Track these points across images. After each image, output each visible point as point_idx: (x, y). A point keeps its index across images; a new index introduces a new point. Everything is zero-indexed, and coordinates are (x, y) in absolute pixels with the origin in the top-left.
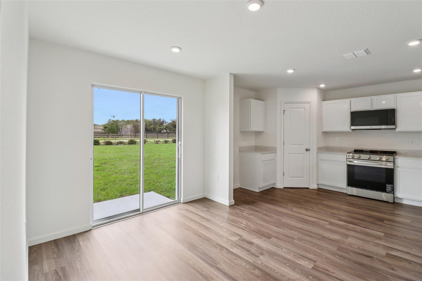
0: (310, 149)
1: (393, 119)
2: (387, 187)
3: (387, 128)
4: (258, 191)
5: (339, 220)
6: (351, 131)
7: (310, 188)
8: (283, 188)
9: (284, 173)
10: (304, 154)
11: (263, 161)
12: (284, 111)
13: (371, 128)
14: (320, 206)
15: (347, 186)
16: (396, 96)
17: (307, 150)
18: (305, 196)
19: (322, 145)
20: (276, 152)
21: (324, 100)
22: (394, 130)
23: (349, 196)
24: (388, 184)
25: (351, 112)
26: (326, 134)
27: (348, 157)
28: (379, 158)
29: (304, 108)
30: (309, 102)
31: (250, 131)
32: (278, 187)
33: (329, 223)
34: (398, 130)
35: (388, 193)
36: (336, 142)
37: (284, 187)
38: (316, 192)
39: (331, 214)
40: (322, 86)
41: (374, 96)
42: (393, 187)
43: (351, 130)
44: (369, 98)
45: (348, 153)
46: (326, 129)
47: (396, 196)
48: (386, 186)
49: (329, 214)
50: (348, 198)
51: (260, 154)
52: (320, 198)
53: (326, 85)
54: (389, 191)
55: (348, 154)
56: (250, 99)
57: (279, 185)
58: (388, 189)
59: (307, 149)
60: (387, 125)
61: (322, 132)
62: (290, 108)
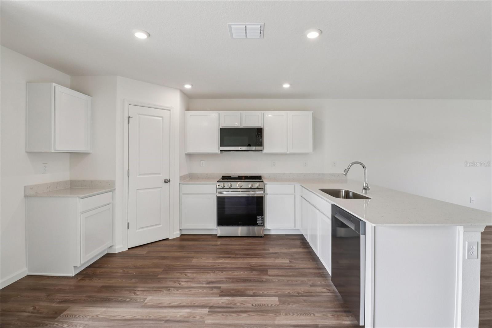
0: (170, 180)
1: (261, 140)
2: (258, 220)
3: (255, 150)
4: (72, 274)
5: (221, 296)
6: (220, 153)
7: (170, 238)
8: (127, 249)
9: (128, 224)
10: (161, 187)
11: (83, 213)
12: (129, 117)
13: (240, 149)
14: (190, 273)
15: (217, 226)
16: (263, 114)
17: (166, 181)
18: (164, 258)
19: (185, 172)
20: (115, 189)
21: (188, 109)
22: (260, 151)
23: (220, 239)
24: (259, 216)
25: (220, 128)
26: (190, 156)
27: (218, 187)
28: (251, 186)
29: (162, 117)
30: (170, 109)
31: (53, 151)
32: (117, 252)
33: (210, 310)
34: (264, 152)
35: (259, 226)
36: (201, 167)
37: (129, 248)
38: (178, 243)
39: (208, 286)
40: (188, 87)
41: (243, 111)
42: (263, 218)
43: (220, 151)
44: (238, 113)
45: (218, 182)
46: (191, 150)
47: (265, 227)
48: (257, 218)
49: (204, 285)
50: (219, 243)
51: (78, 199)
52: (187, 255)
53: (192, 85)
54: (259, 223)
55: (218, 184)
56: (54, 84)
57: (120, 247)
58: (259, 221)
59: (166, 179)
60: (256, 146)
61: (186, 154)
62: (139, 114)
